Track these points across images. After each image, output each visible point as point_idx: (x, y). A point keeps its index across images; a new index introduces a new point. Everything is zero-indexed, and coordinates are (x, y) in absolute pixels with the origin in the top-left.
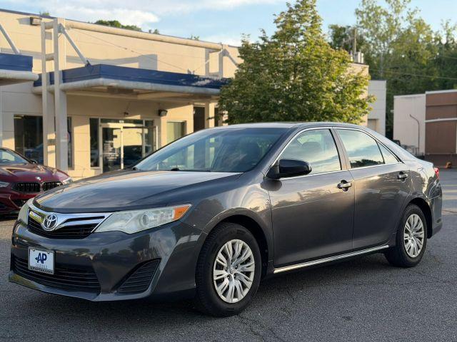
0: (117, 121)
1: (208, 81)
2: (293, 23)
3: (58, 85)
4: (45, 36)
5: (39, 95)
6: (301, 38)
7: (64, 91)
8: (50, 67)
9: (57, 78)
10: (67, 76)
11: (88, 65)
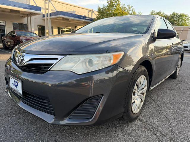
0: (65, 29)
1: (89, 18)
2: (113, 3)
3: (49, 17)
4: (46, 3)
5: (44, 20)
6: (115, 7)
7: (51, 19)
8: (47, 12)
9: (49, 15)
10: (51, 14)
11: (57, 11)
